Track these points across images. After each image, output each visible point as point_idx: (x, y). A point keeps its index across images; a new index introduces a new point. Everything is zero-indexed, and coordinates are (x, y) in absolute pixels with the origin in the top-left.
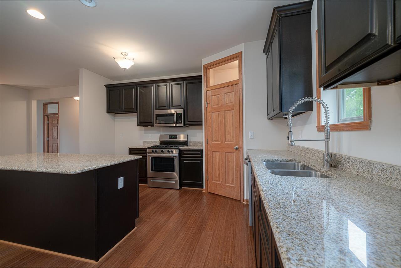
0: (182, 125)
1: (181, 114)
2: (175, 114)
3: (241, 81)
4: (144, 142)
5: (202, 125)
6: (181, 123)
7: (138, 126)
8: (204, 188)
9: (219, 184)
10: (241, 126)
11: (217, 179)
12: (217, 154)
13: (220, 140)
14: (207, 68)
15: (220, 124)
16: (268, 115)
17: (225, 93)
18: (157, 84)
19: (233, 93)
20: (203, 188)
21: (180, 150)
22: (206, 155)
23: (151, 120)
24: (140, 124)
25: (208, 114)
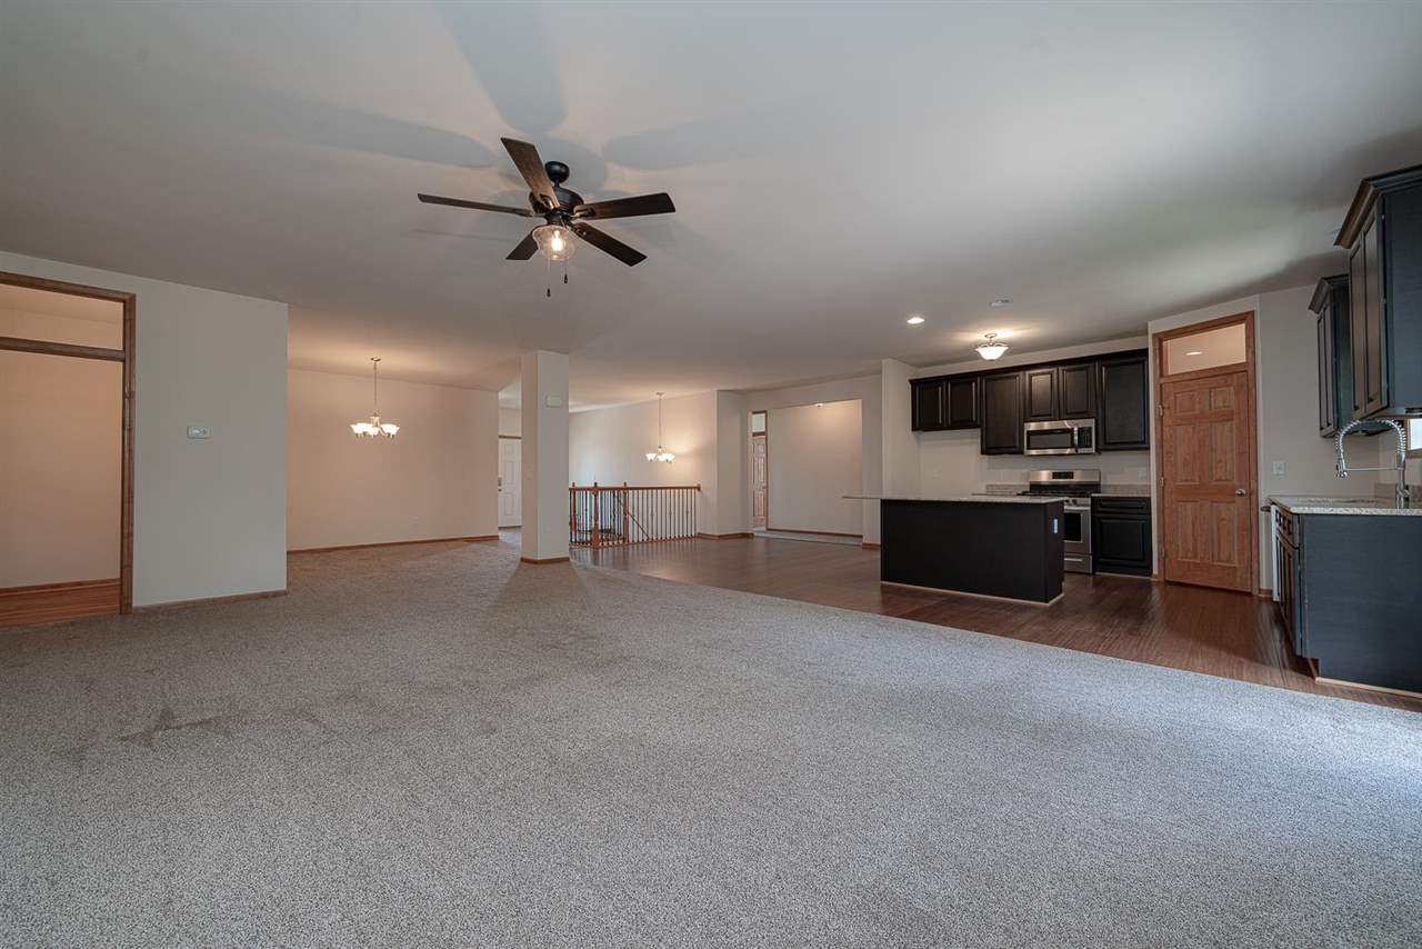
0: (1093, 450)
1: (1090, 428)
2: (1076, 429)
3: (1251, 366)
4: (988, 486)
5: (1148, 448)
6: (1090, 446)
7: (983, 453)
8: (1155, 572)
9: (1194, 563)
10: (1252, 451)
11: (1190, 555)
12: (1189, 506)
13: (1197, 479)
14: (1161, 338)
15: (1197, 448)
16: (1321, 429)
17: (1211, 388)
18: (1027, 373)
19: (1232, 388)
20: (1150, 574)
21: (1092, 498)
22: (1161, 511)
23: (1014, 440)
24: (987, 449)
25: (1166, 429)
